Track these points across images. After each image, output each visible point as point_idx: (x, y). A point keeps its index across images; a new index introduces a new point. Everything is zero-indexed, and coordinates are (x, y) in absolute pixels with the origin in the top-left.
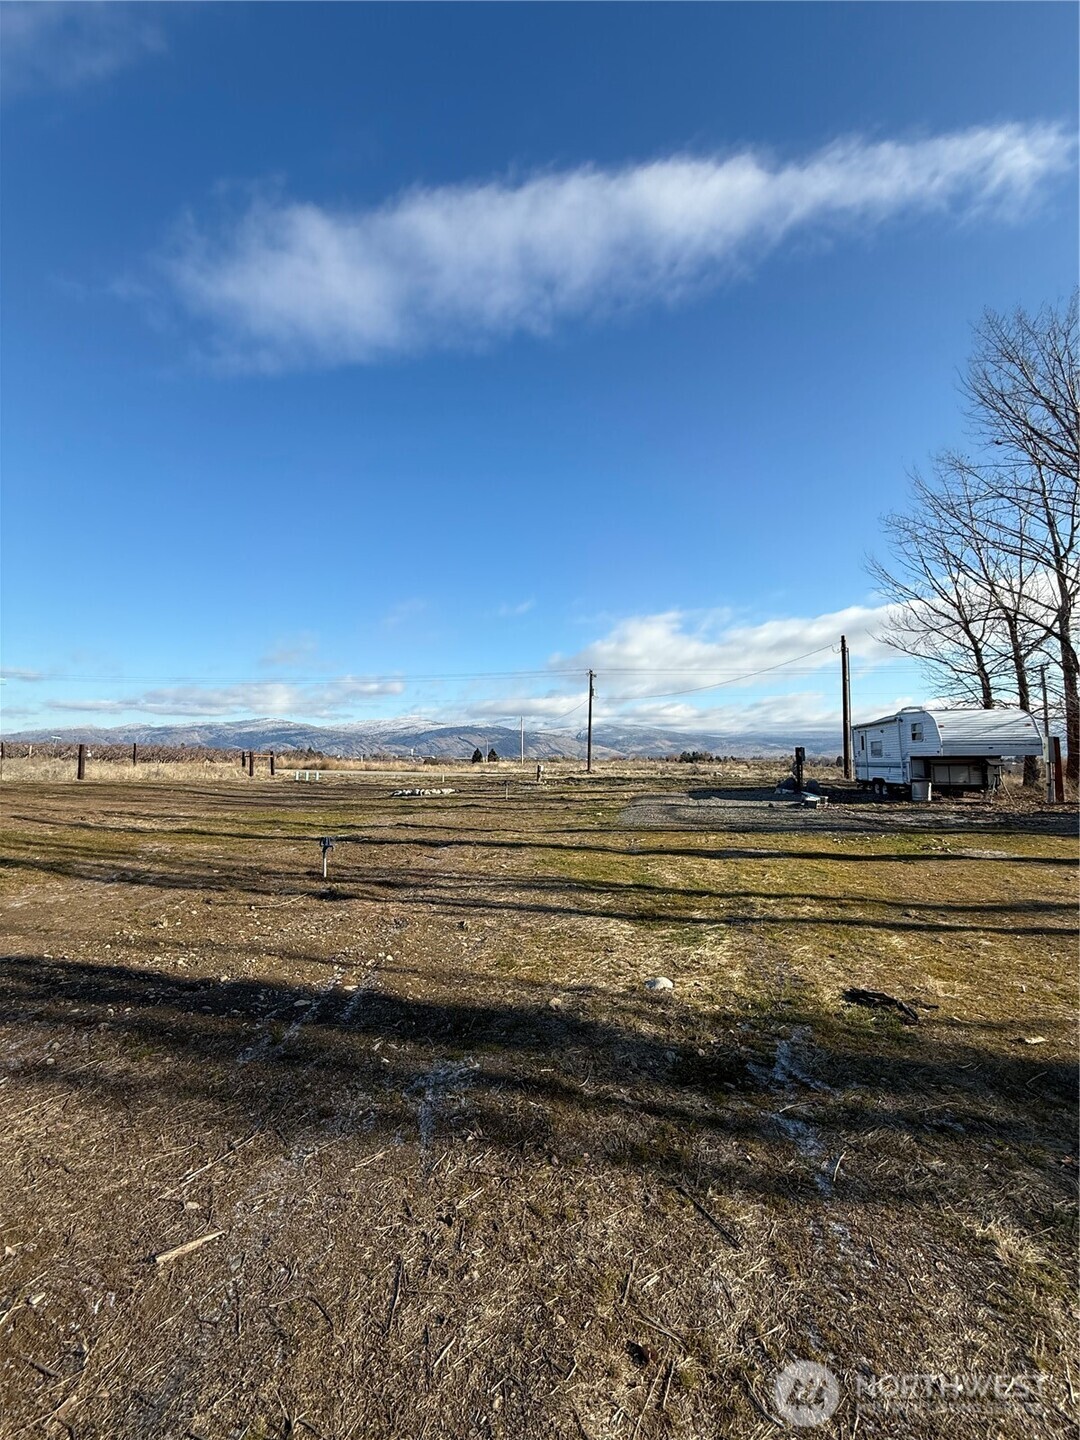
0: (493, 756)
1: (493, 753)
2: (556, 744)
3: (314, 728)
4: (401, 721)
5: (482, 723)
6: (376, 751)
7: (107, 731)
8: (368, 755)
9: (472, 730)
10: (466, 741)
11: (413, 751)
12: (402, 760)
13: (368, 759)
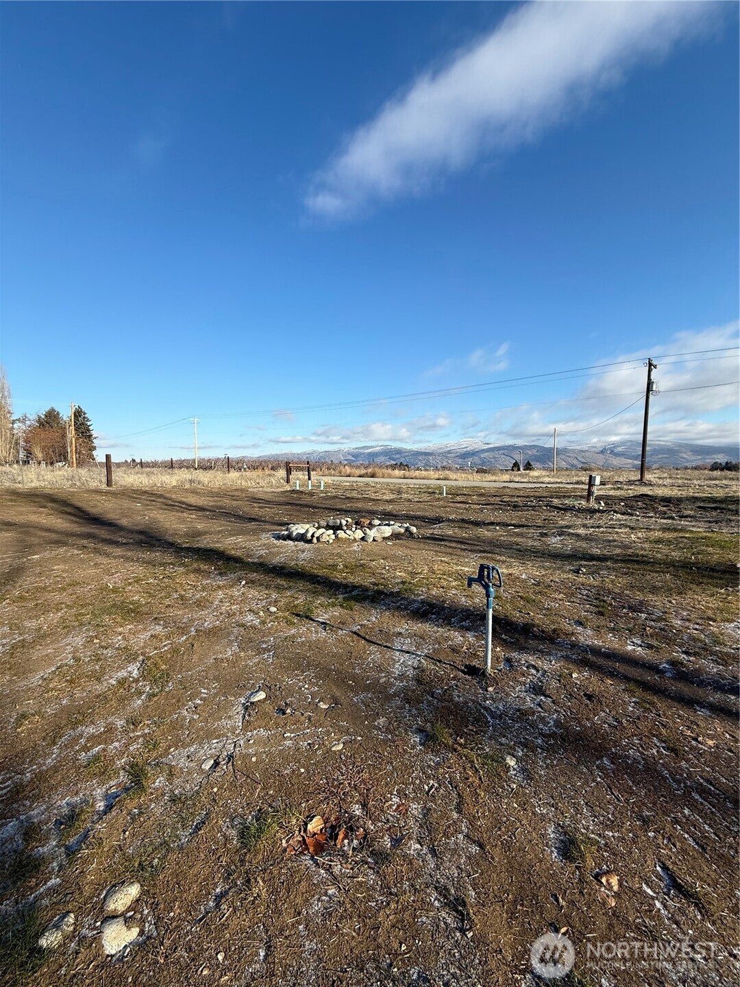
0: (528, 467)
1: (529, 464)
2: (583, 457)
3: (406, 449)
4: (462, 443)
5: (519, 442)
6: (445, 464)
8: (439, 467)
9: (513, 448)
10: (507, 456)
11: (469, 463)
12: (463, 470)
13: (439, 470)
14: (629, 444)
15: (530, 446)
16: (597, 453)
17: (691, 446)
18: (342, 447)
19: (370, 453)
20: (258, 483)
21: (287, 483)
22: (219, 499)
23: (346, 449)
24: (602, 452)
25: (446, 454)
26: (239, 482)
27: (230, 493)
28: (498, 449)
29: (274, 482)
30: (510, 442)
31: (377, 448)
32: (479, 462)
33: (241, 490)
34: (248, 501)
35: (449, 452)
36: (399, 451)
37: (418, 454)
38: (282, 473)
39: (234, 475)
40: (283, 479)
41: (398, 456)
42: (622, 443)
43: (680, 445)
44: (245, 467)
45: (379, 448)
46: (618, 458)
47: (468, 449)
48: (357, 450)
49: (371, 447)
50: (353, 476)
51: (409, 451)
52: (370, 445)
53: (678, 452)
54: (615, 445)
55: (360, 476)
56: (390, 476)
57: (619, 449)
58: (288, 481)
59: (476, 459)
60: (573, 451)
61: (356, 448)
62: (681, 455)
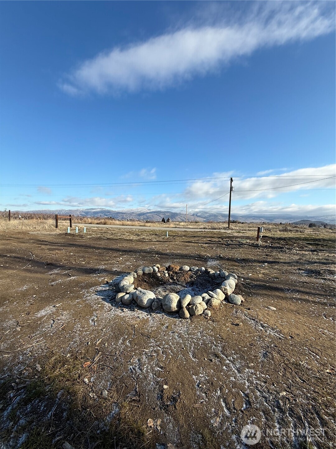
4: (138, 209)
5: (163, 210)
6: (131, 218)
7: (53, 211)
8: (128, 219)
9: (160, 212)
10: (158, 215)
11: (142, 218)
12: (139, 221)
13: (128, 221)
14: (202, 212)
15: (167, 211)
16: (191, 216)
17: (222, 214)
18: (79, 208)
19: (94, 212)
20: (35, 228)
21: (56, 227)
22: (7, 242)
23: (81, 210)
24: (193, 215)
25: (132, 214)
26: (20, 227)
27: (14, 236)
28: (154, 212)
29: (47, 227)
30: (159, 210)
31: (98, 210)
32: (146, 218)
33: (23, 233)
34: (33, 243)
35: (133, 213)
36: (109, 212)
37: (118, 213)
38: (52, 222)
39: (14, 222)
40: (53, 225)
41: (109, 214)
42: (200, 212)
43: (218, 214)
44: (20, 217)
45: (99, 210)
46: (198, 218)
47: (141, 212)
48: (87, 210)
49: (95, 209)
50: (94, 224)
51: (114, 212)
52: (94, 208)
53: (218, 216)
54: (198, 213)
55: (97, 224)
56: (114, 224)
57: (199, 214)
58: (57, 227)
59: (145, 217)
60: (183, 214)
61: (87, 209)
62: (218, 217)
